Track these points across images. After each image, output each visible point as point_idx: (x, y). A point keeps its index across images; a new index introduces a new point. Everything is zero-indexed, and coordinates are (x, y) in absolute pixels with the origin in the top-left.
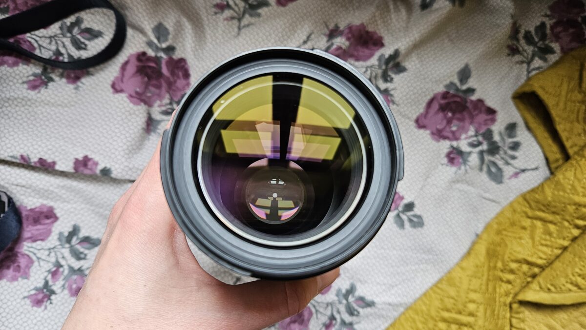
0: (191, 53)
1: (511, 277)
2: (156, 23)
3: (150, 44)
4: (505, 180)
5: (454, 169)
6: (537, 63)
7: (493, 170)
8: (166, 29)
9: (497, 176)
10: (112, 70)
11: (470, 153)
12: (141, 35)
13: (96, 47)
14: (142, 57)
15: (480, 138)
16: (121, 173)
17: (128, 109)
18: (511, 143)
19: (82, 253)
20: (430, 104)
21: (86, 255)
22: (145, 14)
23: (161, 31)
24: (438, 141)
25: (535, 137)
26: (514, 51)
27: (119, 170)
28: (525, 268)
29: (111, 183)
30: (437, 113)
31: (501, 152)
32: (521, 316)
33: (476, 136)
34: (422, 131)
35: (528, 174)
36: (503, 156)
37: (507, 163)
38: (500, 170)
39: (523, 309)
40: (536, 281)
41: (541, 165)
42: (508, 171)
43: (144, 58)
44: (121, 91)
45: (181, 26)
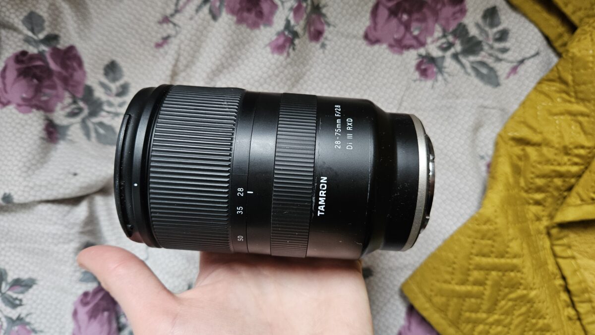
0: (76, 35)
1: (540, 196)
2: (25, 14)
3: (27, 40)
4: (502, 79)
5: (429, 83)
7: (484, 71)
8: (40, 17)
9: (491, 78)
11: (443, 58)
12: (15, 34)
14: (21, 57)
15: (451, 38)
17: (18, 121)
18: (496, 34)
20: (375, 12)
22: (9, 6)
23: (33, 21)
24: (401, 53)
25: (525, 15)
29: (23, 210)
30: (388, 19)
31: (486, 48)
32: (565, 241)
33: (444, 36)
34: (376, 47)
35: (528, 63)
36: (490, 52)
37: (499, 60)
38: (491, 69)
39: (565, 232)
40: (574, 193)
41: (542, 49)
42: (502, 69)
43: (25, 58)
44: (8, 103)
45: (57, 9)
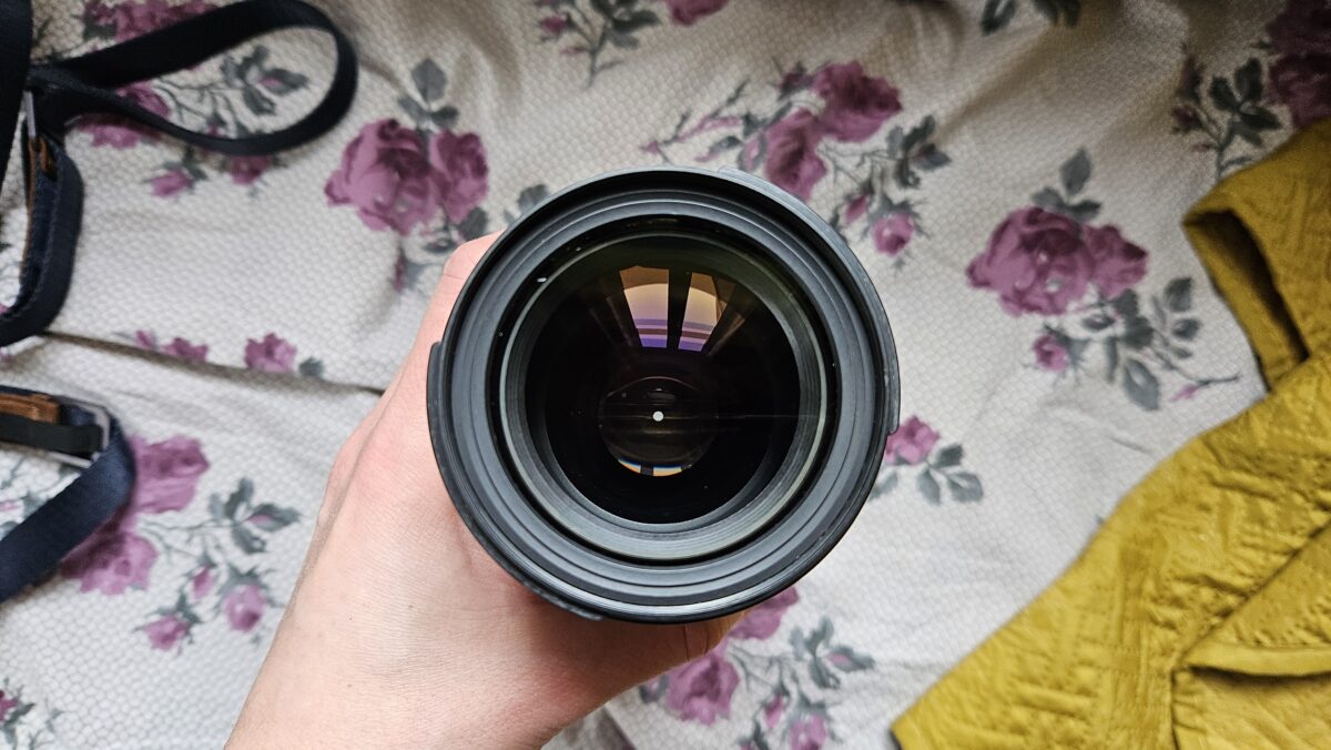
0: (492, 122)
1: (1175, 614)
2: (419, 60)
3: (406, 103)
4: (1165, 401)
5: (1050, 376)
6: (1240, 147)
7: (1139, 379)
8: (440, 72)
9: (1146, 394)
10: (327, 156)
11: (1086, 342)
12: (387, 85)
13: (294, 108)
14: (388, 129)
15: (1110, 311)
16: (343, 370)
17: (358, 238)
18: (1178, 322)
19: (257, 539)
20: (1000, 233)
21: (264, 543)
22: (396, 40)
23: (428, 76)
24: (1017, 315)
25: (1233, 309)
26: (1188, 121)
27: (339, 365)
28: (1206, 594)
29: (322, 393)
30: (1014, 254)
31: (1157, 342)
32: (1196, 700)
33: (1101, 305)
34: (981, 293)
35: (1215, 389)
36: (1161, 350)
37: (1170, 367)
38: (1152, 380)
39: (1200, 685)
40: (1229, 625)
41: (1245, 372)
42: (1171, 383)
43: (392, 133)
44: (346, 200)
45: (470, 66)
